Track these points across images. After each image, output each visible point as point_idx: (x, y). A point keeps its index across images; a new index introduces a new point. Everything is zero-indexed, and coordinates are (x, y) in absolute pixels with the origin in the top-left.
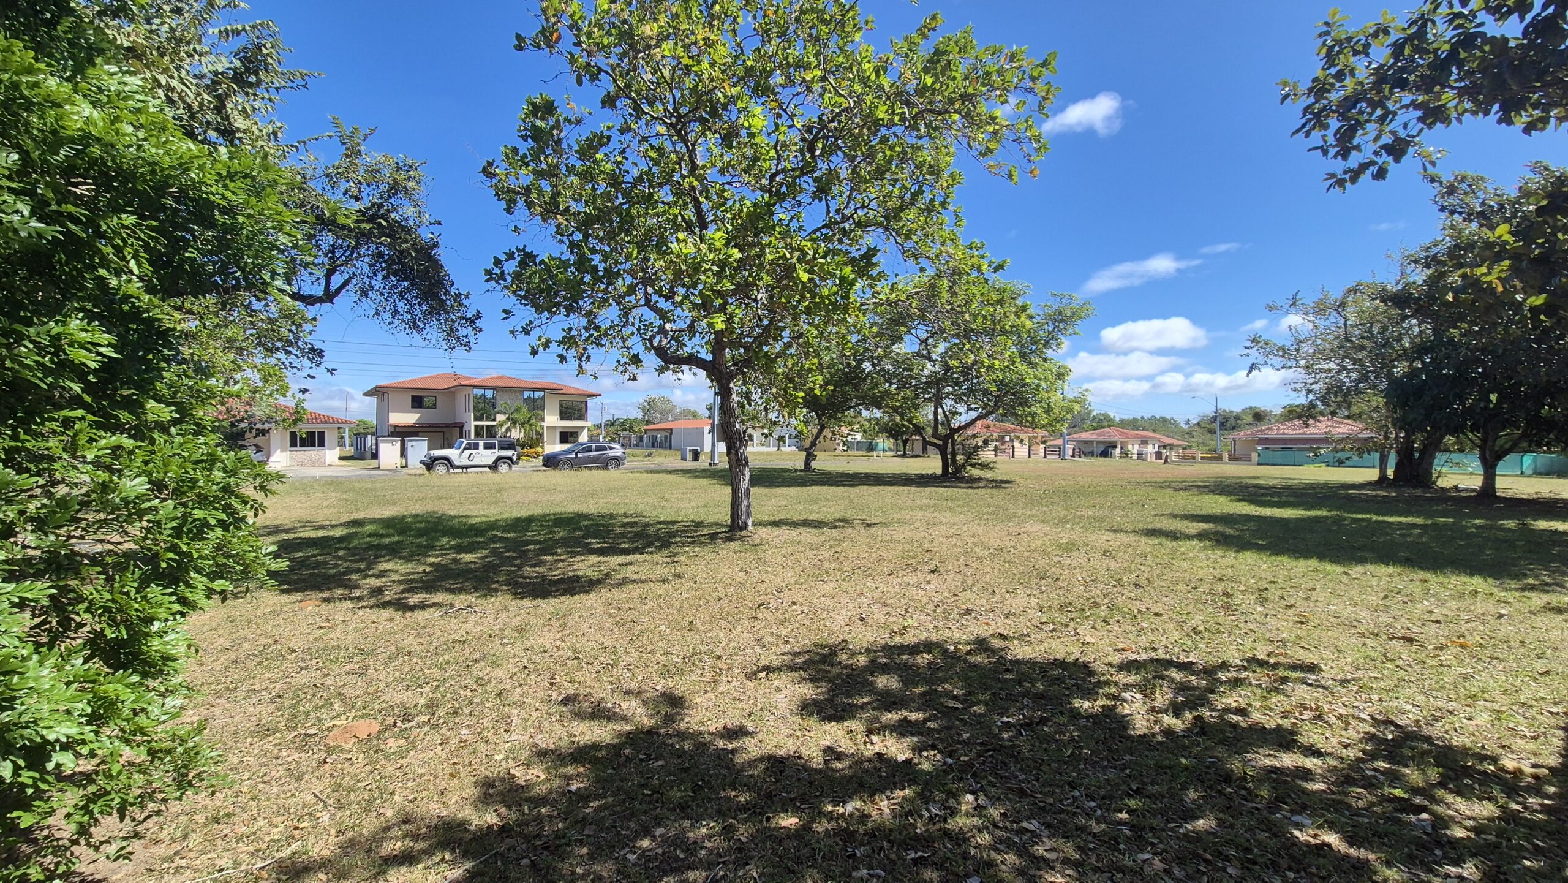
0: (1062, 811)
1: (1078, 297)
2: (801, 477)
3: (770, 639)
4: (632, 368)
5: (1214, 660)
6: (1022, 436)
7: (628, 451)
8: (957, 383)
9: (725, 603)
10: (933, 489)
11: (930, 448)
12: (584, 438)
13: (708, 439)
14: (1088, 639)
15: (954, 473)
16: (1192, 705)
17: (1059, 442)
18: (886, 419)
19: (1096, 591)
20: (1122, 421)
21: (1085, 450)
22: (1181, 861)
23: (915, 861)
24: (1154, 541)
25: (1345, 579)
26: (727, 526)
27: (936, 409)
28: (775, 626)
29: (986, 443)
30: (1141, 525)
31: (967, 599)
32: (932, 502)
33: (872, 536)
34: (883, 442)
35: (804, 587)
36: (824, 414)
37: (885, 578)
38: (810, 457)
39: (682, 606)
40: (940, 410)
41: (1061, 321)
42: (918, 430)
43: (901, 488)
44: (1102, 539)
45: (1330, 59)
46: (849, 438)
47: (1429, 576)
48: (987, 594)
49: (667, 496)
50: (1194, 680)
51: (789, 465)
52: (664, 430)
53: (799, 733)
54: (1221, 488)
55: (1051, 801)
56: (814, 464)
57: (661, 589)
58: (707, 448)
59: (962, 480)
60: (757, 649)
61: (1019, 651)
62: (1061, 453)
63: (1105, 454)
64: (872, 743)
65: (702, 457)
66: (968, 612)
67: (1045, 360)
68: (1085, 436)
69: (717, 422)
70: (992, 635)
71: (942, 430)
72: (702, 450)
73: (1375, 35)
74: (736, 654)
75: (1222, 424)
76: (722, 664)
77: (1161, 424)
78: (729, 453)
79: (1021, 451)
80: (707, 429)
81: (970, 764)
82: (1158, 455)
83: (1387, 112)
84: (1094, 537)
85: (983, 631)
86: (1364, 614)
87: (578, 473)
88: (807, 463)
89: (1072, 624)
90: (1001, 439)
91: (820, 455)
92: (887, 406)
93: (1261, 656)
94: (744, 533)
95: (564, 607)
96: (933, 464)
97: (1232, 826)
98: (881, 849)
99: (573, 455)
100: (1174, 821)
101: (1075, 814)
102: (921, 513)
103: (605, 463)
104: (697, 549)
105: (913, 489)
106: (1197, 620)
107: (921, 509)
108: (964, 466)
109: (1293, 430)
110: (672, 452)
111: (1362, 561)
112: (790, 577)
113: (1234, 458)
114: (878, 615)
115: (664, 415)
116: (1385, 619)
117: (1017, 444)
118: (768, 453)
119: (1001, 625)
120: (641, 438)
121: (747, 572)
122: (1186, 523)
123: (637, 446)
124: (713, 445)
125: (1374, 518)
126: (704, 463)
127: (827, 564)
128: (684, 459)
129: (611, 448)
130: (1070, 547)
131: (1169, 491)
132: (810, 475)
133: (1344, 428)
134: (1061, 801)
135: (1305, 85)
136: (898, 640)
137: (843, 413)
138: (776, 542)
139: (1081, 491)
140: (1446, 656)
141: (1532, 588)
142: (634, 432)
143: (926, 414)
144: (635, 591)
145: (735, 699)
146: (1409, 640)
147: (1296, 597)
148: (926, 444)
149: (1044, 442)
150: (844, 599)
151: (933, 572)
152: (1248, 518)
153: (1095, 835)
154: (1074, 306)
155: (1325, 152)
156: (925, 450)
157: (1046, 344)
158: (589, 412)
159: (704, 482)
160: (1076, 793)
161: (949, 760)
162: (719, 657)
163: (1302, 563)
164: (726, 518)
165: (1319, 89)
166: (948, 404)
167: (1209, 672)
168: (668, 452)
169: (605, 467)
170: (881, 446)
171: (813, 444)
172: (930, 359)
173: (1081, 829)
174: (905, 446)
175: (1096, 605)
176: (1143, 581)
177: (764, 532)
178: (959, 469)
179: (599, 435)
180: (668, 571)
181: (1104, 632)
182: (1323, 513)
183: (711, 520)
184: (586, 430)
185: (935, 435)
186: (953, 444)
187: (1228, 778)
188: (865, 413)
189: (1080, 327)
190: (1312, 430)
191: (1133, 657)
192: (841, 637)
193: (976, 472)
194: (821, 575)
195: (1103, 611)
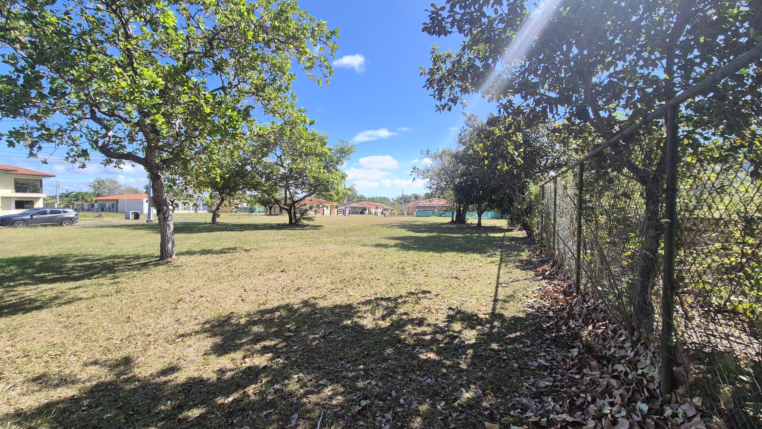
0: (337, 371)
1: (351, 143)
2: (210, 227)
3: (185, 319)
4: (82, 159)
5: (397, 295)
6: (327, 205)
7: (81, 213)
8: (296, 179)
9: (155, 302)
10: (284, 231)
11: (284, 211)
12: (39, 205)
13: (146, 206)
14: (351, 294)
15: (295, 223)
16: (389, 315)
17: (343, 208)
18: (260, 196)
19: (355, 272)
20: (369, 198)
21: (354, 211)
22: (381, 379)
23: (266, 416)
24: (379, 249)
25: (440, 258)
26: (158, 256)
27: (286, 191)
28: (189, 311)
29: (311, 208)
30: (374, 243)
31: (298, 283)
32: (283, 237)
33: (251, 257)
34: (259, 208)
35: (209, 287)
36: (223, 193)
37: (256, 277)
38: (215, 215)
39: (121, 309)
40: (288, 193)
41: (343, 153)
42: (277, 202)
43: (268, 231)
44: (359, 249)
45: (435, 62)
46: (239, 206)
47: (463, 254)
48: (308, 280)
49: (112, 241)
50: (390, 304)
51: (203, 221)
52: (112, 200)
53: (202, 367)
54: (403, 226)
55: (332, 368)
56: (218, 220)
57: (106, 300)
58: (146, 211)
59: (299, 226)
60: (176, 326)
61: (322, 304)
62: (344, 213)
63: (362, 213)
64: (245, 363)
65: (141, 217)
66: (299, 289)
67: (336, 170)
68: (354, 205)
69: (152, 195)
70: (309, 298)
71: (289, 202)
72: (142, 212)
73: (447, 57)
74: (162, 331)
75: (405, 201)
76: (151, 339)
77: (383, 200)
78: (158, 214)
79: (327, 212)
80: (145, 200)
81: (296, 361)
82: (382, 213)
83: (452, 87)
84: (356, 249)
85: (306, 297)
86: (445, 270)
87: (34, 229)
88: (214, 219)
89: (345, 288)
90: (318, 206)
91: (222, 215)
92: (260, 189)
93: (413, 291)
94: (170, 259)
95: (15, 323)
96: (284, 219)
97: (400, 359)
98: (248, 415)
99: (29, 217)
100: (380, 363)
101: (342, 371)
102: (277, 243)
103: (60, 222)
104: (135, 273)
105: (274, 231)
106: (392, 280)
107: (278, 241)
108: (300, 219)
109: (426, 203)
110: (118, 214)
111: (445, 251)
112: (200, 283)
113: (408, 214)
114: (252, 296)
115: (111, 191)
116: (450, 271)
117: (325, 209)
118: (189, 214)
119: (314, 293)
120: (93, 206)
121: (171, 283)
122: (391, 241)
123: (89, 210)
124: (149, 210)
125: (450, 235)
126: (142, 220)
127: (223, 274)
128: (127, 218)
129: (65, 212)
130: (346, 254)
131: (385, 228)
132: (215, 226)
133: (443, 202)
134: (336, 367)
135: (427, 71)
136: (262, 307)
137: (235, 192)
138: (192, 264)
139: (352, 229)
140: (466, 282)
141: (488, 256)
142: (86, 201)
143: (280, 194)
144: (83, 305)
145: (159, 357)
146: (456, 278)
147: (425, 267)
148: (281, 209)
149: (337, 207)
150: (232, 291)
151: (282, 272)
152: (411, 237)
153: (349, 378)
154: (349, 146)
155: (435, 97)
156: (281, 211)
157: (337, 163)
158: (43, 187)
159: (142, 232)
160: (343, 362)
161: (286, 362)
162: (149, 335)
163: (428, 253)
164: (158, 253)
165: (432, 73)
166: (292, 189)
167: (396, 299)
168: (115, 214)
169: (61, 224)
170: (257, 210)
171: (218, 209)
172: (282, 166)
173: (344, 377)
174: (270, 209)
175: (355, 278)
176: (373, 266)
177: (184, 259)
178: (297, 221)
179: (54, 203)
180: (112, 289)
181: (357, 290)
182: (435, 234)
183: (146, 253)
184: (41, 200)
185: (285, 204)
186: (294, 208)
187: (400, 341)
188: (248, 193)
189: (351, 156)
190: (433, 203)
191: (368, 298)
192: (230, 311)
193: (305, 222)
194: (219, 279)
195: (358, 281)
